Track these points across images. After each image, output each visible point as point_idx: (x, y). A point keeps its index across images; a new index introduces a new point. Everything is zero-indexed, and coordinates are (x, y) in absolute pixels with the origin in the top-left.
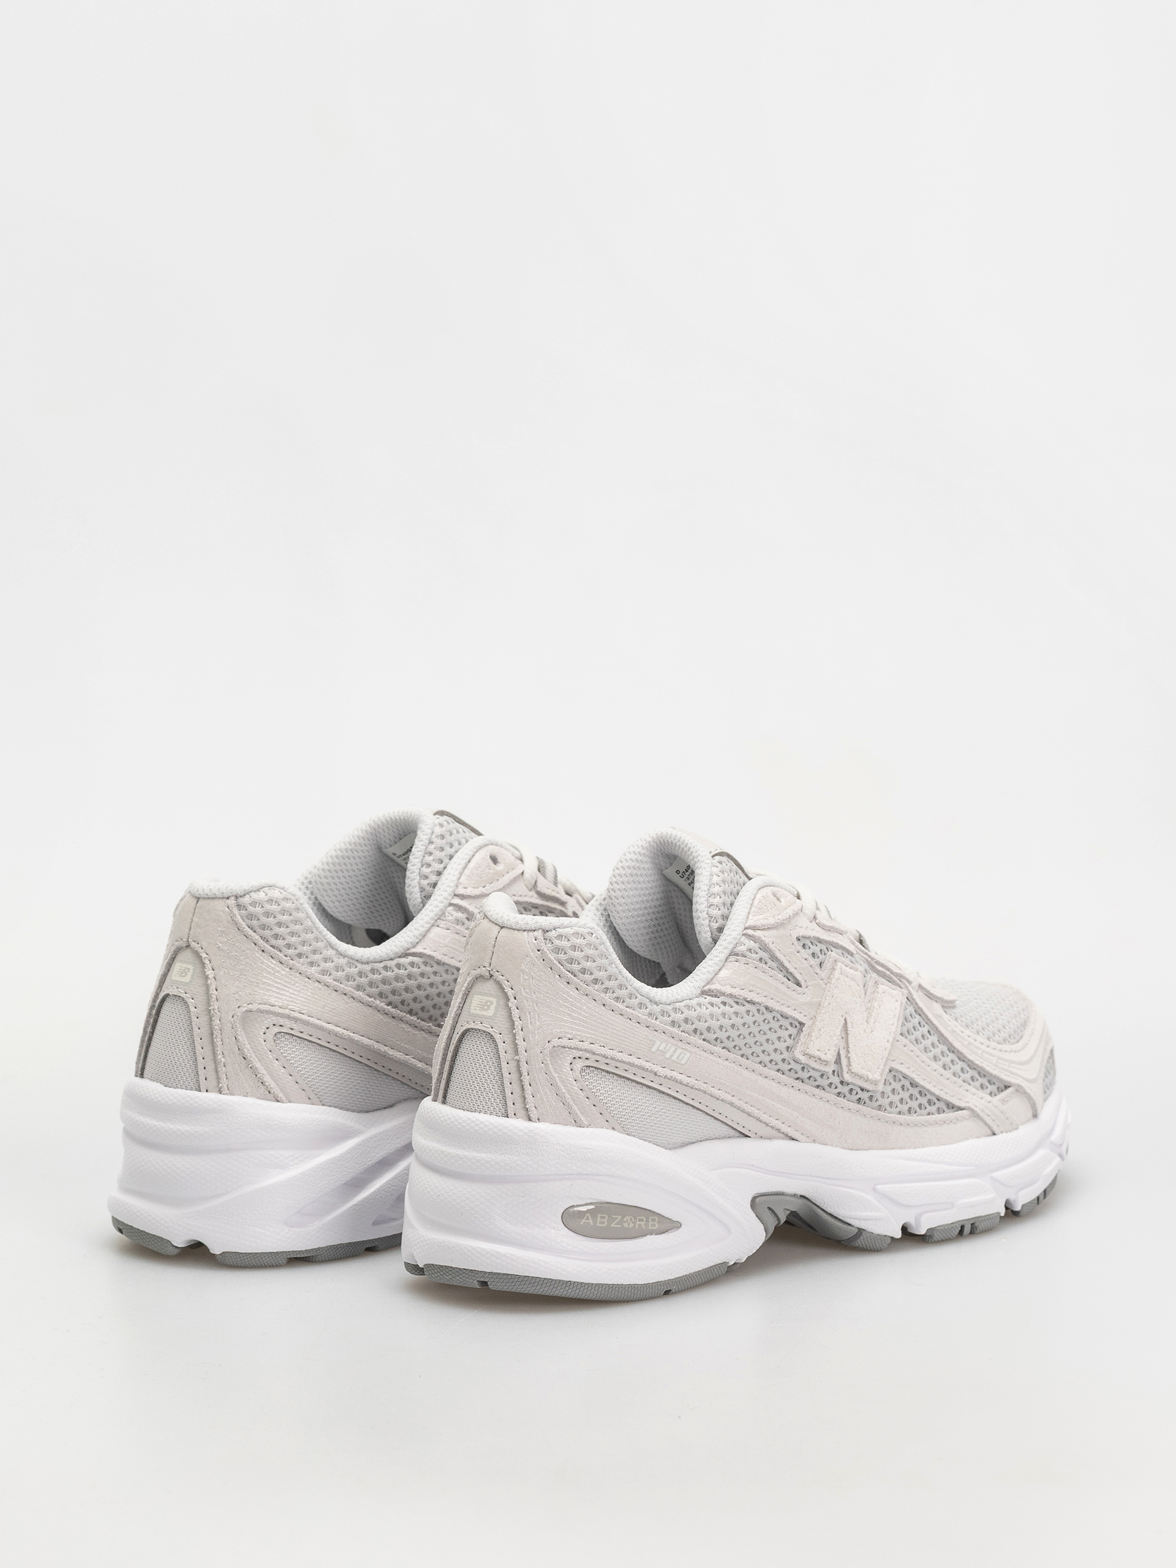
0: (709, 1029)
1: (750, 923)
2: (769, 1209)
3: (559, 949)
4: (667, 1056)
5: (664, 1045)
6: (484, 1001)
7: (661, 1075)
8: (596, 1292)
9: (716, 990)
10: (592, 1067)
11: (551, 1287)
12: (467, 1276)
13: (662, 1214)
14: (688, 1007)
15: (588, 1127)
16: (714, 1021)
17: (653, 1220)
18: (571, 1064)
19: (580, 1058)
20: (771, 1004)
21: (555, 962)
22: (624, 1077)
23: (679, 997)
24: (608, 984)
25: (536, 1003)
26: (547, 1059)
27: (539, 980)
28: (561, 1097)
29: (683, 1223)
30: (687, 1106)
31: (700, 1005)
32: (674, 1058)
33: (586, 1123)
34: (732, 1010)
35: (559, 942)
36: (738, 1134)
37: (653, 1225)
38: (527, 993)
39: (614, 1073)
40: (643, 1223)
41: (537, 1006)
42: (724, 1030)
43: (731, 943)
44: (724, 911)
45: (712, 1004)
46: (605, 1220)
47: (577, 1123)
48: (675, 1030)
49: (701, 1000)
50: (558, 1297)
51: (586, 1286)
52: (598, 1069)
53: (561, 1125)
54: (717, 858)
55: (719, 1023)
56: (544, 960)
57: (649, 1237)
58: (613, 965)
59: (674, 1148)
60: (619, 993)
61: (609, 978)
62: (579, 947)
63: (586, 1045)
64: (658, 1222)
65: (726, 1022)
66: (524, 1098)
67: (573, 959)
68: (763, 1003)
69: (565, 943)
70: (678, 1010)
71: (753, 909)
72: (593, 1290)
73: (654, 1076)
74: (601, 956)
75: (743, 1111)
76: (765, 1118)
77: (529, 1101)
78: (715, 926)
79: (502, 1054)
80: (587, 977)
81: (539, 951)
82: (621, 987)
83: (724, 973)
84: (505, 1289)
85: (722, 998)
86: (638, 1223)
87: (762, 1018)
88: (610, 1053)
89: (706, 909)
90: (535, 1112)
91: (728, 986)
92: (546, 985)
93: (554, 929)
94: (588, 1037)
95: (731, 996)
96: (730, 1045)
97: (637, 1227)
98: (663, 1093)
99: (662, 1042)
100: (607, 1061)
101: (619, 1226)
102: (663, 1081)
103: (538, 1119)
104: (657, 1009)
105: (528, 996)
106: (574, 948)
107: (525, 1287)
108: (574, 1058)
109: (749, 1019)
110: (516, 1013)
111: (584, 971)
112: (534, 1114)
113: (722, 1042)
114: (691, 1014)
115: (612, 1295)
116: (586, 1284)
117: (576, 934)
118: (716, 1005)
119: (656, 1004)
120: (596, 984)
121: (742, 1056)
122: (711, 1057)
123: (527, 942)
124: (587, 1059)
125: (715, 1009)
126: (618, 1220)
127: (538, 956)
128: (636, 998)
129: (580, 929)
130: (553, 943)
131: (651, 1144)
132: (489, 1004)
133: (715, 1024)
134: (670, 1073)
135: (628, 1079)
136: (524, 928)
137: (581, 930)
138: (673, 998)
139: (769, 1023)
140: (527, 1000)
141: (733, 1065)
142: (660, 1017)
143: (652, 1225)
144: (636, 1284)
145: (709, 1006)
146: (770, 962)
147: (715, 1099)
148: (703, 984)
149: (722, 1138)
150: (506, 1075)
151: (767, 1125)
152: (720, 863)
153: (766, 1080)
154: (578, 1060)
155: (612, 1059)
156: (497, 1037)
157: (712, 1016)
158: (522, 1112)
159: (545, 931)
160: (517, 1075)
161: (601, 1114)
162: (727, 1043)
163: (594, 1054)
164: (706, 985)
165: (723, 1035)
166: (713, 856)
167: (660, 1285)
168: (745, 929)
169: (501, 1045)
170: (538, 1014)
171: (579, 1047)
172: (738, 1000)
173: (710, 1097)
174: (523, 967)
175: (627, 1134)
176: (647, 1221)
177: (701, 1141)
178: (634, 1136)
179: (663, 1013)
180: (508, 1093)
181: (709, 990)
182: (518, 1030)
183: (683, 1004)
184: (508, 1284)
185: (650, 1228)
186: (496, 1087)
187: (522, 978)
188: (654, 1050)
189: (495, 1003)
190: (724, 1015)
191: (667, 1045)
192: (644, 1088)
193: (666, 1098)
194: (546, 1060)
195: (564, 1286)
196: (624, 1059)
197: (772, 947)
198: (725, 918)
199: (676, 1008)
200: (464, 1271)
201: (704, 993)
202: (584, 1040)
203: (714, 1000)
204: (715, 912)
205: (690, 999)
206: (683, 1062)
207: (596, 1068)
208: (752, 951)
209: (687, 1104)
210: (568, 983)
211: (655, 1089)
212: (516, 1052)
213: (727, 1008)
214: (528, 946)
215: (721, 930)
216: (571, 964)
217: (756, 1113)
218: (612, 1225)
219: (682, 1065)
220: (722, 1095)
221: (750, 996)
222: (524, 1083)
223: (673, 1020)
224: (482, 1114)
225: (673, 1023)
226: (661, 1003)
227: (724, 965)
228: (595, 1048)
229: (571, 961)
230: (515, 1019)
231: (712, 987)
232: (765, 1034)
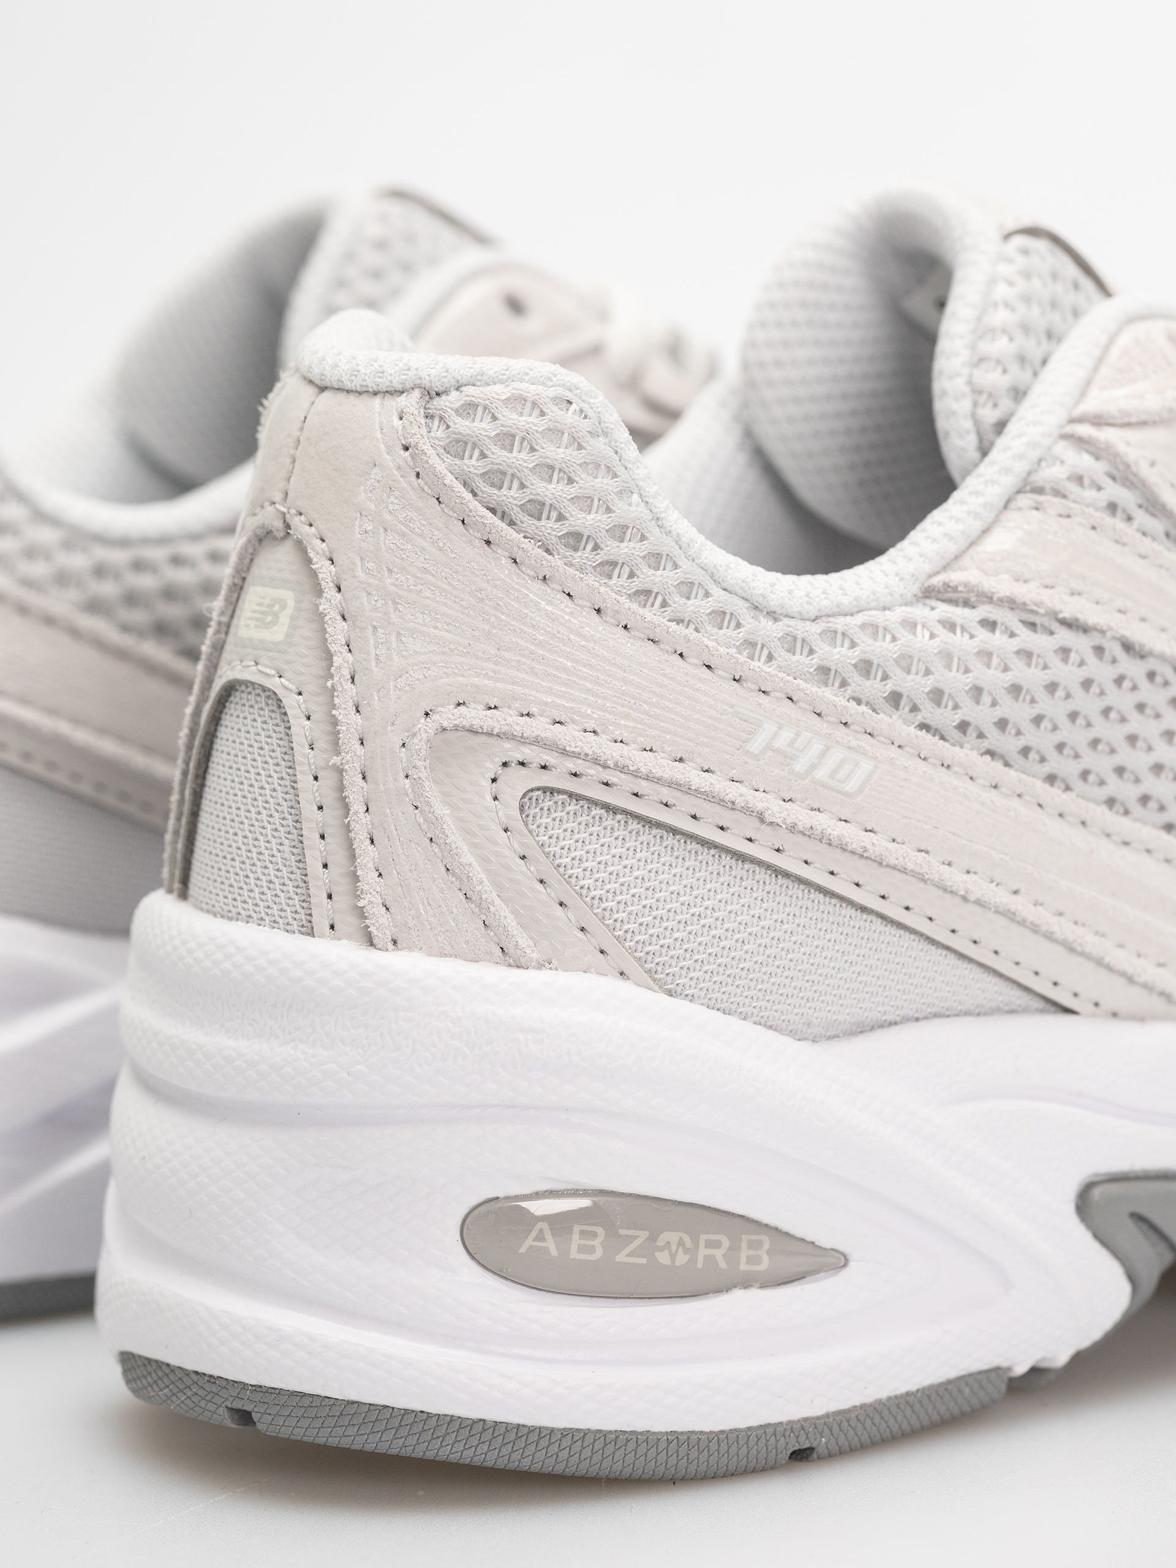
0: (937, 696)
1: (1091, 405)
2: (1138, 1218)
3: (466, 443)
4: (800, 766)
5: (786, 735)
6: (267, 601)
7: (779, 821)
8: (564, 1454)
9: (966, 585)
10: (560, 792)
11: (427, 1436)
12: (201, 1392)
13: (784, 1226)
14: (874, 630)
15: (540, 966)
16: (954, 673)
17: (754, 1245)
18: (494, 780)
19: (522, 764)
20: (1139, 634)
21: (450, 479)
22: (659, 825)
23: (845, 601)
24: (613, 549)
25: (394, 602)
26: (418, 763)
27: (403, 535)
28: (459, 878)
29: (853, 1255)
30: (865, 916)
31: (911, 625)
32: (821, 774)
33: (535, 955)
34: (1014, 644)
35: (467, 423)
36: (1040, 1004)
37: (753, 1260)
38: (368, 572)
39: (625, 812)
40: (718, 1254)
41: (396, 609)
42: (986, 699)
43: (1021, 457)
44: (1018, 375)
45: (951, 626)
46: (597, 1242)
47: (508, 956)
48: (829, 694)
49: (920, 612)
50: (451, 1464)
51: (534, 1437)
52: (578, 797)
53: (459, 961)
54: (1020, 241)
55: (969, 680)
56: (418, 475)
57: (737, 1294)
58: (635, 497)
59: (829, 1038)
60: (648, 577)
61: (620, 532)
62: (523, 439)
63: (539, 727)
64: (768, 1253)
65: (993, 679)
66: (355, 878)
67: (504, 473)
68: (1110, 629)
69: (483, 425)
70: (839, 637)
71: (1104, 371)
72: (554, 1449)
73: (757, 824)
74: (595, 466)
75: (1049, 937)
76: (1121, 959)
77: (366, 888)
78: (989, 415)
79: (301, 750)
80: (549, 527)
81: (406, 449)
82: (655, 559)
83: (1000, 541)
84: (298, 1434)
85: (985, 611)
86: (703, 1252)
87: (1111, 672)
88: (613, 752)
89: (966, 371)
90: (382, 920)
91: (1005, 577)
92: (423, 549)
93: (457, 389)
94: (546, 704)
95: (1011, 604)
96: (1009, 744)
97: (700, 1265)
98: (787, 875)
99: (780, 727)
100: (607, 776)
101: (643, 1261)
102: (783, 838)
103: (395, 942)
104: (768, 629)
105: (371, 580)
106: (507, 440)
107: (352, 1431)
108: (505, 764)
109: (1068, 674)
110: (337, 631)
111: (537, 509)
112: (381, 924)
113: (981, 736)
114: (881, 649)
115: (617, 1463)
116: (531, 1430)
117: (518, 401)
118: (963, 629)
119: (773, 616)
120: (576, 549)
121: (1051, 779)
122: (944, 775)
123: (377, 426)
124: (544, 767)
125: (959, 640)
126: (637, 1242)
127: (402, 463)
128: (707, 594)
129: (533, 387)
130: (448, 427)
131: (747, 1025)
132: (276, 608)
133: (954, 681)
134: (803, 817)
135: (674, 831)
136: (372, 387)
137: (531, 390)
138: (825, 603)
139: (1134, 688)
140: (369, 594)
141: (1015, 803)
142: (781, 655)
143: (750, 1260)
144: (693, 1432)
145: (939, 630)
146: (1140, 516)
147: (958, 900)
148: (927, 568)
149: (986, 1014)
150: (308, 810)
151: (1130, 980)
152: (1025, 252)
153: (1125, 851)
154: (515, 771)
155: (622, 769)
156: (290, 701)
157: (947, 657)
158: (347, 922)
159: (432, 394)
160: (338, 813)
161: (582, 929)
162: (995, 739)
163: (564, 752)
164: (938, 573)
165: (982, 715)
166: (1007, 237)
167: (775, 1434)
168: (1072, 421)
169: (300, 728)
170: (398, 634)
171: (517, 730)
172: (1032, 618)
173: (940, 892)
174: (363, 496)
175: (670, 993)
176: (734, 1248)
177: (917, 1019)
178: (692, 998)
179: (792, 643)
180: (314, 866)
181: (946, 585)
182: (341, 678)
183: (859, 619)
184: (305, 1423)
185: (743, 1266)
186: (286, 848)
187: (357, 530)
188: (755, 746)
189: (291, 603)
190: (986, 655)
191: (798, 734)
192: (727, 860)
193: (797, 890)
194: (415, 767)
195: (465, 1433)
196: (658, 772)
197: (1145, 471)
198: (1018, 394)
199: (836, 632)
200: (195, 1377)
201: (929, 593)
202: (534, 710)
203: (958, 613)
204: (992, 378)
205: (885, 609)
206: (851, 786)
207: (571, 795)
208: (1086, 481)
209: (864, 909)
210: (488, 542)
211: (760, 863)
212: (336, 747)
213: (998, 640)
214: (380, 436)
215: (1000, 426)
216: (500, 488)
217: (1090, 942)
218: (621, 1258)
219: (845, 794)
220: (978, 887)
221: (1070, 608)
222: (352, 835)
223: (825, 663)
224: (252, 927)
225: (824, 672)
226: (786, 616)
227: (996, 521)
228: (569, 736)
229: (498, 477)
230: (333, 648)
231: (955, 577)
232: (1123, 720)
